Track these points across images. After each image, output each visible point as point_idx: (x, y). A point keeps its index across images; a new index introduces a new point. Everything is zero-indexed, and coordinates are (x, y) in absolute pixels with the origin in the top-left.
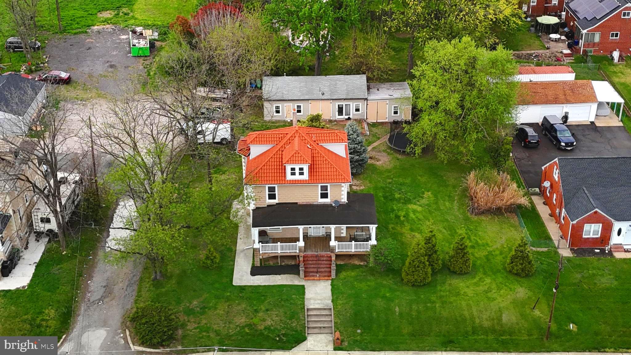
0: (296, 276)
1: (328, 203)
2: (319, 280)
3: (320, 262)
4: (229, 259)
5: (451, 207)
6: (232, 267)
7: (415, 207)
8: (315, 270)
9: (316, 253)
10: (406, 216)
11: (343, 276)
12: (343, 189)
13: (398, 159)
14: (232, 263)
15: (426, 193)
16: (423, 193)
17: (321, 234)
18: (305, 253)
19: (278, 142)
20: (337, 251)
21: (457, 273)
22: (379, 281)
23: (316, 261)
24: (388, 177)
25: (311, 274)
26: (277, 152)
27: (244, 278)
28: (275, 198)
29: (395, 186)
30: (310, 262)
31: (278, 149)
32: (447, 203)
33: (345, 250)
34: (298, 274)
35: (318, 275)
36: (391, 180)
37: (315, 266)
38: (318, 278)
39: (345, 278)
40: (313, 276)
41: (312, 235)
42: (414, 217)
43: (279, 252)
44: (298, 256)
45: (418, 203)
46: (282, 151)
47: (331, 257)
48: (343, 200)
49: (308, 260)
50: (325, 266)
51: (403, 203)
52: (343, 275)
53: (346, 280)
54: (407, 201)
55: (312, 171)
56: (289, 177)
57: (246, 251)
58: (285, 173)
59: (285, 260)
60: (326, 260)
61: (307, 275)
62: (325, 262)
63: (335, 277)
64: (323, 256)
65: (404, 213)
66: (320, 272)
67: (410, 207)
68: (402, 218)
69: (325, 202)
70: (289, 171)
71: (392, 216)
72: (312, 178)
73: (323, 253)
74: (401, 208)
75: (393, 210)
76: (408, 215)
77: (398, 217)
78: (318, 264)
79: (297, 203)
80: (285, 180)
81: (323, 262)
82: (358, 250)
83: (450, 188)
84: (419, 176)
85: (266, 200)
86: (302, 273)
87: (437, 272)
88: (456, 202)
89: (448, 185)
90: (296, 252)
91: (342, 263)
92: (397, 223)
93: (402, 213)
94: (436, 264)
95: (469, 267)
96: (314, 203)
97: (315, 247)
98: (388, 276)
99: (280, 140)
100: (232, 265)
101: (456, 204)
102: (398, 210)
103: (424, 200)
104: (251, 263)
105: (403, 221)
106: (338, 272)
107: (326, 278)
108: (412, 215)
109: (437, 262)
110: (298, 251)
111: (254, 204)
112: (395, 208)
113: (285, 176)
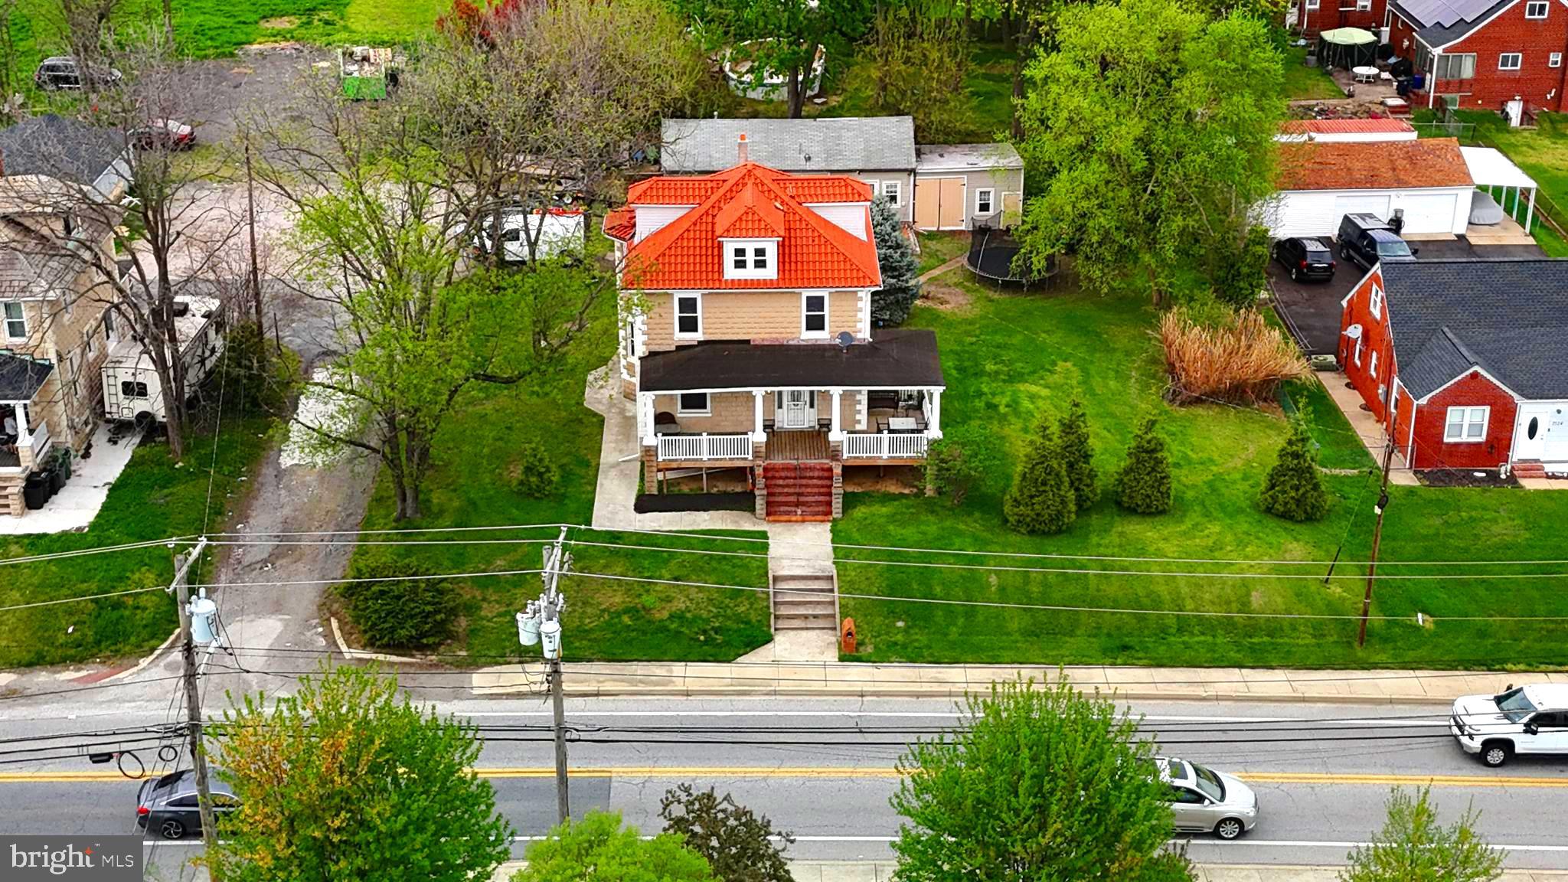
0: (747, 514)
1: (826, 343)
2: (803, 521)
3: (804, 482)
4: (583, 481)
5: (1121, 389)
6: (590, 496)
7: (1034, 389)
8: (793, 499)
9: (795, 462)
10: (1014, 405)
11: (860, 515)
12: (860, 304)
13: (991, 301)
14: (589, 488)
15: (1060, 363)
16: (1054, 364)
17: (806, 426)
18: (768, 462)
19: (704, 198)
20: (845, 457)
21: (1139, 510)
22: (948, 523)
23: (795, 478)
24: (968, 334)
25: (782, 509)
26: (701, 218)
27: (620, 516)
28: (695, 330)
29: (984, 349)
30: (781, 482)
31: (703, 211)
32: (1112, 384)
33: (865, 455)
34: (752, 509)
35: (799, 512)
36: (974, 339)
37: (792, 490)
38: (799, 518)
39: (866, 519)
40: (788, 513)
41: (786, 426)
42: (1031, 406)
43: (705, 457)
44: (752, 469)
45: (1042, 382)
46: (714, 216)
47: (830, 470)
48: (860, 336)
49: (774, 478)
50: (816, 490)
51: (1004, 381)
52: (860, 512)
53: (869, 522)
54: (1013, 378)
55: (787, 259)
56: (731, 272)
57: (623, 466)
58: (721, 264)
59: (719, 484)
60: (819, 478)
61: (773, 511)
62: (815, 481)
63: (840, 516)
64: (811, 469)
65: (1008, 399)
66: (804, 504)
67: (1022, 389)
68: (1002, 409)
69: (816, 340)
70: (729, 258)
71: (980, 404)
72: (787, 276)
73: (812, 462)
74: (999, 390)
75: (980, 394)
76: (1017, 403)
77: (992, 407)
78: (801, 486)
79: (748, 341)
80: (720, 281)
81: (810, 482)
82: (898, 455)
83: (1119, 355)
84: (1044, 332)
85: (673, 334)
86: (760, 504)
87: (1088, 509)
88: (1133, 380)
89: (1115, 350)
90: (746, 459)
91: (858, 490)
92: (990, 418)
93: (1002, 401)
94: (1088, 486)
95: (1169, 497)
96: (791, 343)
97: (793, 450)
98: (970, 514)
99: (709, 193)
100: (588, 492)
101: (1133, 387)
102: (994, 395)
103: (1056, 376)
104: (637, 488)
105: (1005, 415)
106: (846, 508)
107: (820, 518)
108: (1026, 404)
109: (1089, 481)
110: (750, 457)
111: (644, 344)
112: (985, 390)
113: (721, 271)
